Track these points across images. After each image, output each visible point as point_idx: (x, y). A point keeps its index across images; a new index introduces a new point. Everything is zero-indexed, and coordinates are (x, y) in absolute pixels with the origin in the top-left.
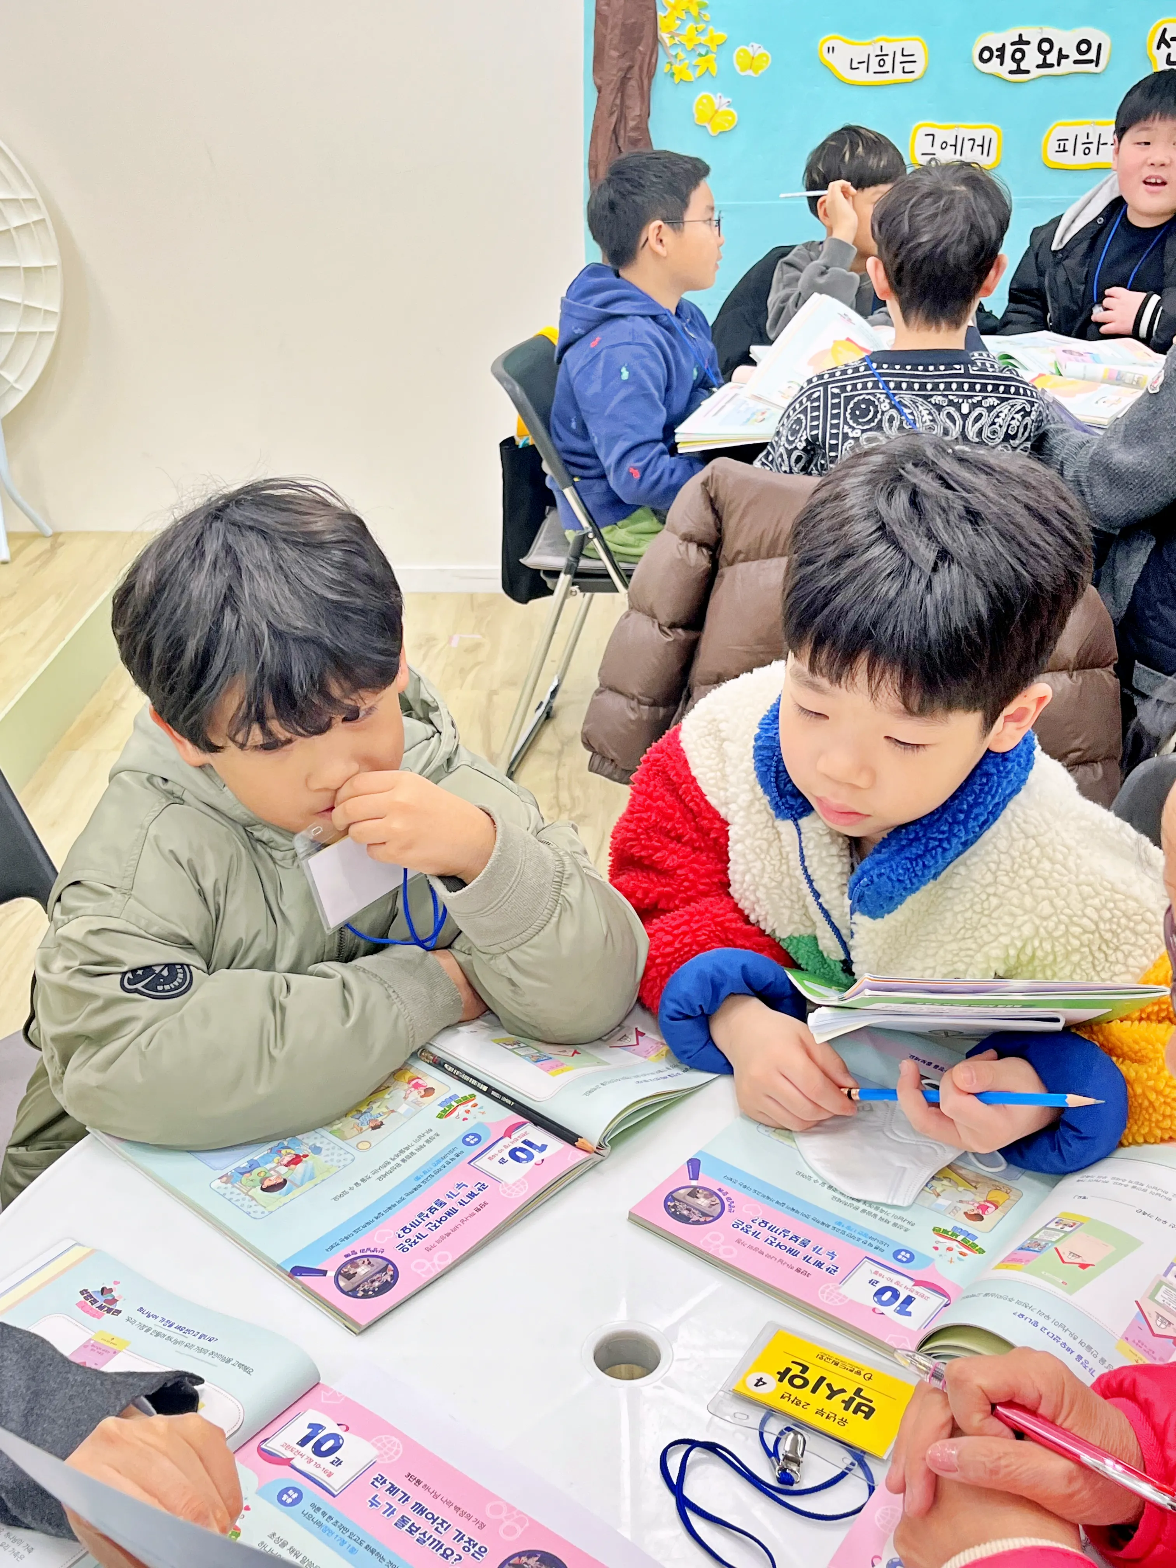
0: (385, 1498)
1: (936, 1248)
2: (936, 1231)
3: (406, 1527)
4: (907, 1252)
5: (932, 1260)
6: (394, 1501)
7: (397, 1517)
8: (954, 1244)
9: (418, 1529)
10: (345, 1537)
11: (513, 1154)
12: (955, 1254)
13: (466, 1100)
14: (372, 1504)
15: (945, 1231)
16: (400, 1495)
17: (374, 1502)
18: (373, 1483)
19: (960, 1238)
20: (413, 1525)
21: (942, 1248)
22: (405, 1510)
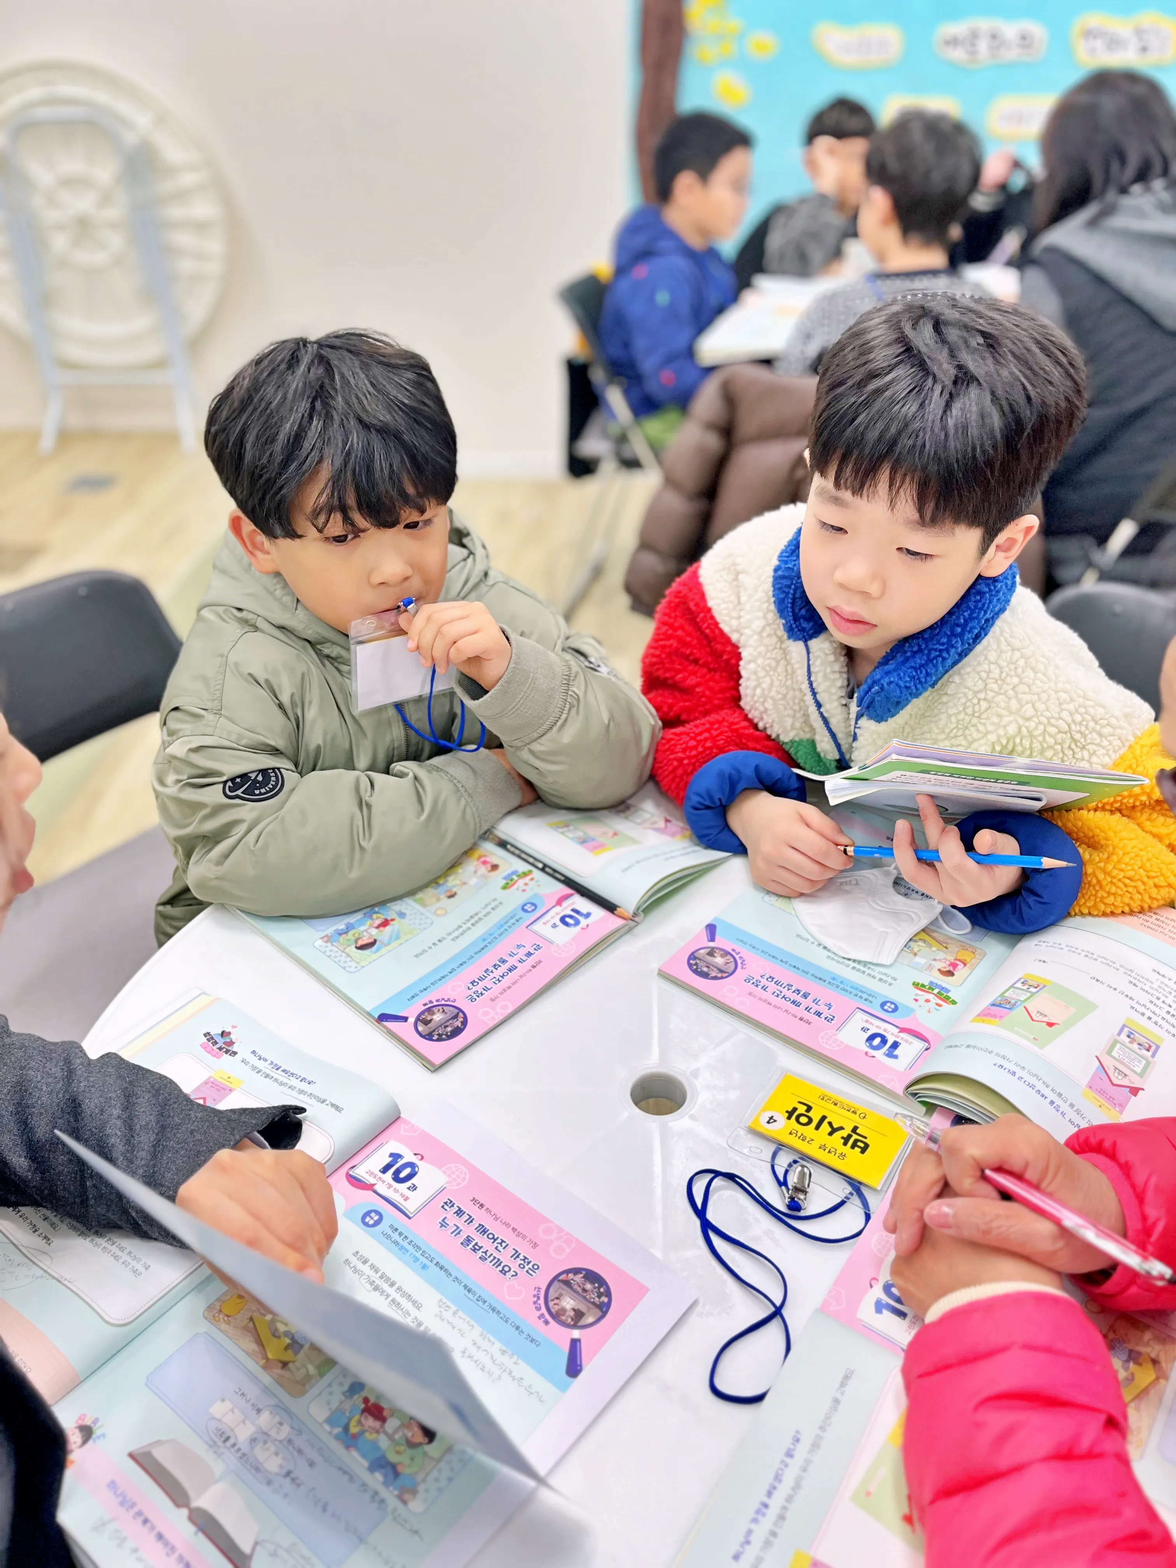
0: (453, 1220)
1: (916, 1000)
2: (916, 985)
3: (471, 1246)
4: (892, 1003)
5: (913, 1010)
6: (461, 1222)
7: (463, 1237)
8: (931, 997)
9: (481, 1248)
10: (418, 1255)
11: (563, 920)
12: (932, 1005)
13: (525, 874)
14: (442, 1225)
15: (923, 985)
16: (466, 1217)
17: (444, 1224)
18: (443, 1207)
19: (936, 991)
20: (476, 1244)
21: (921, 1000)
22: (469, 1230)
